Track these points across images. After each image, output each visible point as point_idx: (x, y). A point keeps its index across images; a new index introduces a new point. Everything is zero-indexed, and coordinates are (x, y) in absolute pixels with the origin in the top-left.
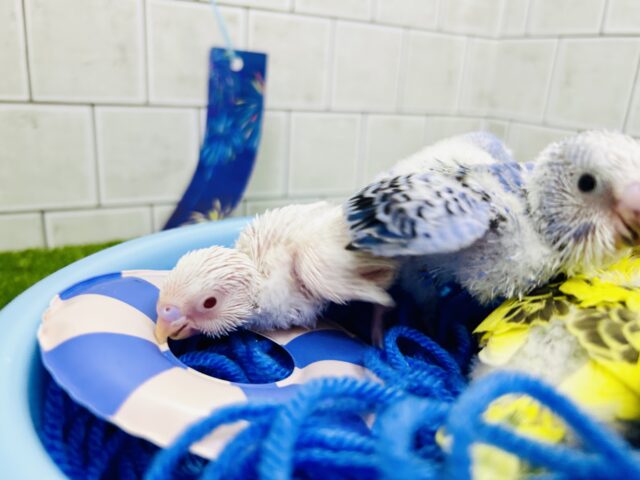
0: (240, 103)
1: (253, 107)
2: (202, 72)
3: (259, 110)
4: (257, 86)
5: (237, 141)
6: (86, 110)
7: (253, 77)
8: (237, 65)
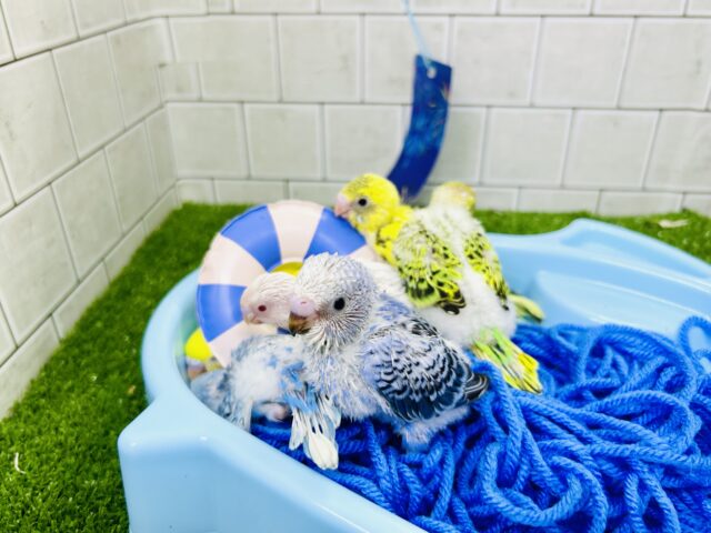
0: (433, 106)
1: (441, 111)
2: (409, 74)
3: (445, 115)
4: (444, 94)
5: (428, 139)
6: (317, 107)
7: (442, 87)
8: (432, 73)
